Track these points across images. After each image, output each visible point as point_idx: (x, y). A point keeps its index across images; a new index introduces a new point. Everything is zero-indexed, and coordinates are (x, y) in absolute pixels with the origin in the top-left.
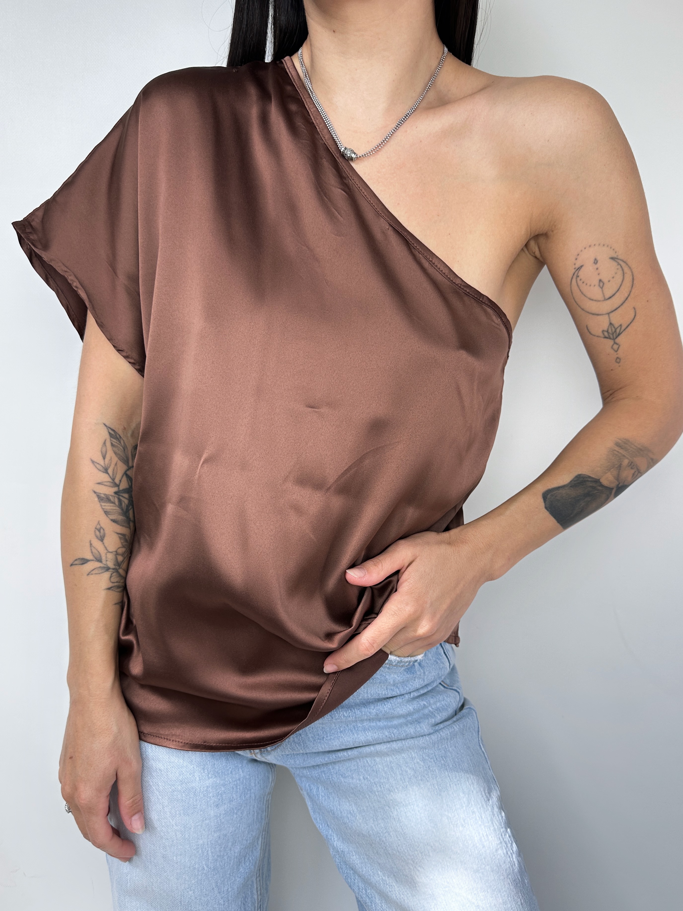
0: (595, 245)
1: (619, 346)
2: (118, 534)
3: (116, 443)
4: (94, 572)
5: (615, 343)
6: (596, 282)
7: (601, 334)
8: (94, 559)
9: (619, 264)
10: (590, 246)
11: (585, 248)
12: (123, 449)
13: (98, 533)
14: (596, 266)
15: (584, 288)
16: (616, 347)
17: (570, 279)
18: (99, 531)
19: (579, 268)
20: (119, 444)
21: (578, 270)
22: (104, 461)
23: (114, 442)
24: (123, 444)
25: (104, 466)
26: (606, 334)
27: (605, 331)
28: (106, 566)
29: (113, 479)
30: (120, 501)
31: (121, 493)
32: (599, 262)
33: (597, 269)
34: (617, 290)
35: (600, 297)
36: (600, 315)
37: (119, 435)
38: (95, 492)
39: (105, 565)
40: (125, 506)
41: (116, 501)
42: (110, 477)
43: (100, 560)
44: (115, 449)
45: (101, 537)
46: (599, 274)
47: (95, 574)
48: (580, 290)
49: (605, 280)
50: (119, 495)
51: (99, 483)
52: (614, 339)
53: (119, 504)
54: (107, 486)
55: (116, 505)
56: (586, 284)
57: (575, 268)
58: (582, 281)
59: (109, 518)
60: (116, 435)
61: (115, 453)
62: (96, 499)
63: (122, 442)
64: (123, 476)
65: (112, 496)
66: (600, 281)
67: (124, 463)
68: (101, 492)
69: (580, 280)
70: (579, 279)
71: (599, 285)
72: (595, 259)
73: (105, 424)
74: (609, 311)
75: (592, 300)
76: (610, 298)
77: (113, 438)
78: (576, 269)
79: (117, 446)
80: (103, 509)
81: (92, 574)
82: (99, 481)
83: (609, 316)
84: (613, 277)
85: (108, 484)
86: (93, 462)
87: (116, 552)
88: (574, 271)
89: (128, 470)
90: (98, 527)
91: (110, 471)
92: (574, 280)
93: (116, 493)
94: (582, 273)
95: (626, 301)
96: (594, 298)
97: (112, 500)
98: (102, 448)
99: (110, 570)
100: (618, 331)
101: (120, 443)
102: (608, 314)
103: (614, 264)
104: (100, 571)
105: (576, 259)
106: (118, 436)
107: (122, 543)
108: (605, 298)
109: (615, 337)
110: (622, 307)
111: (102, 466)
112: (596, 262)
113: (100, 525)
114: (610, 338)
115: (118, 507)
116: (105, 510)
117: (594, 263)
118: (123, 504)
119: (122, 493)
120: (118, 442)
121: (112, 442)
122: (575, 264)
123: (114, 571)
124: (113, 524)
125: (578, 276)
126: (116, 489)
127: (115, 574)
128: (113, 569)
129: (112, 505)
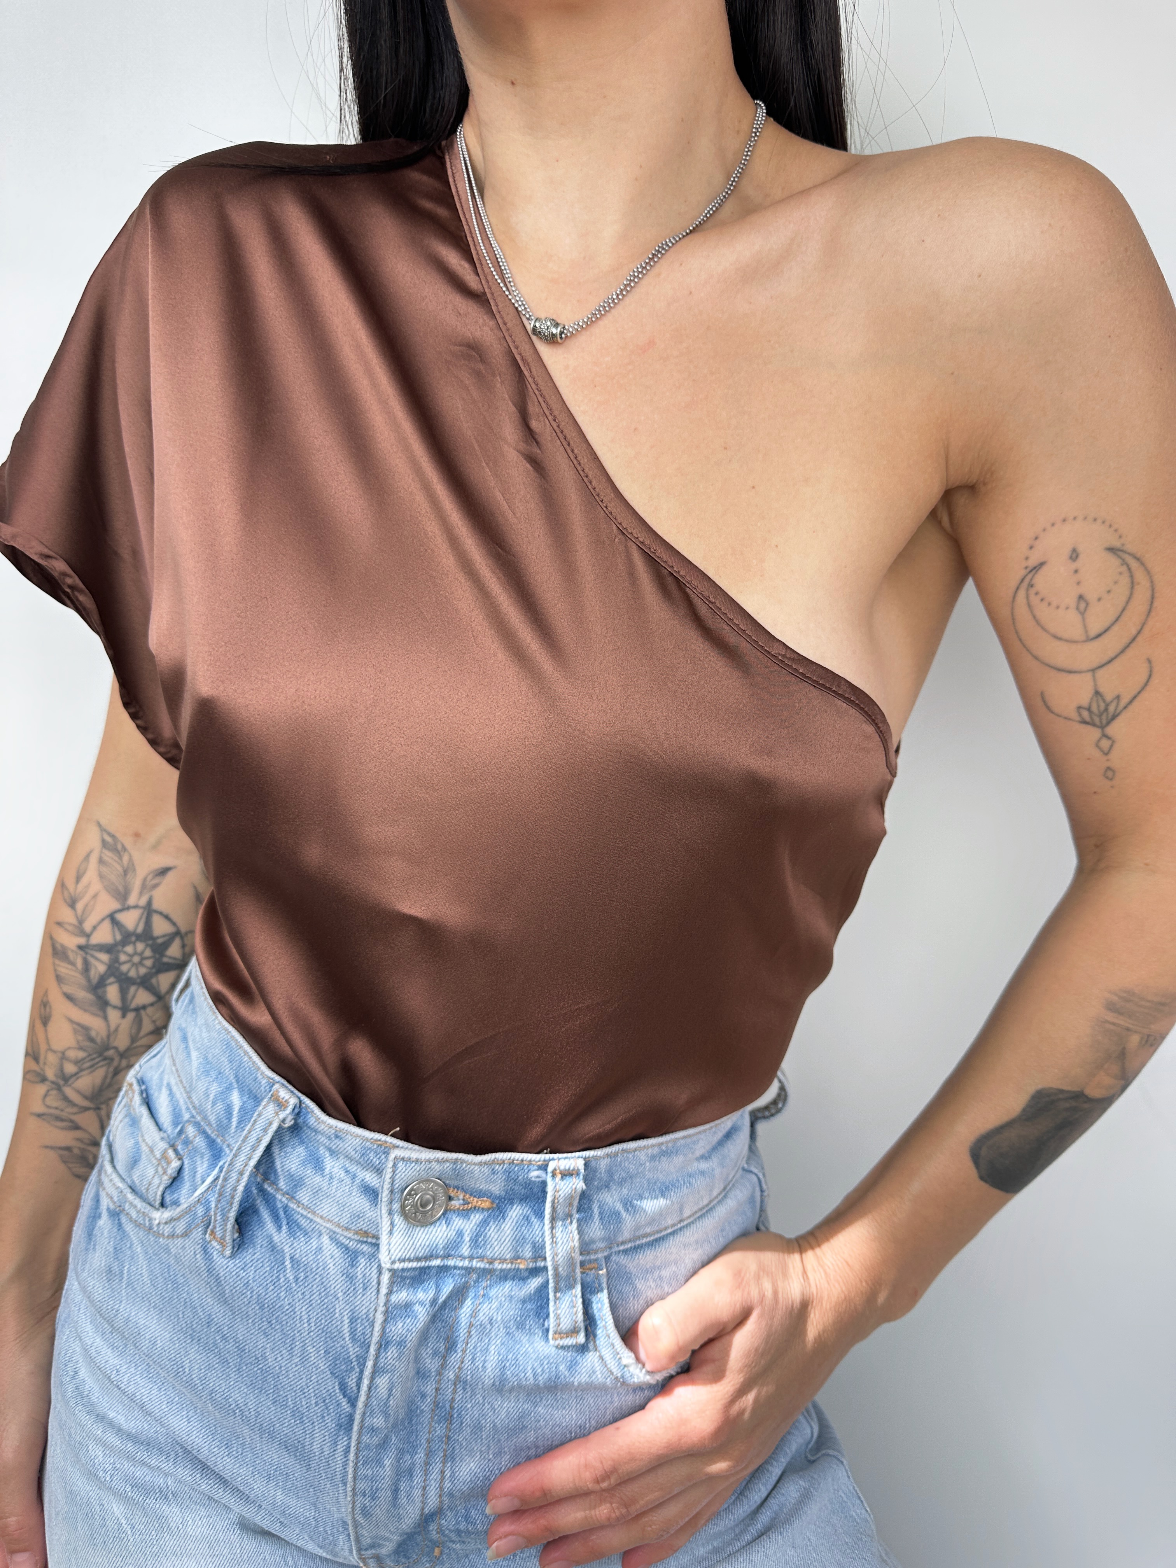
0: (1075, 518)
1: (1114, 742)
2: (73, 1023)
3: (112, 858)
5: (1105, 736)
6: (1070, 600)
7: (1074, 715)
9: (1124, 563)
10: (1064, 520)
11: (1053, 525)
12: (123, 873)
13: (43, 1009)
14: (1074, 566)
15: (1043, 612)
16: (1105, 744)
17: (1013, 589)
18: (45, 1007)
19: (1035, 568)
20: (117, 863)
21: (1034, 572)
22: (76, 887)
24: (125, 863)
25: (72, 896)
26: (1085, 714)
27: (1084, 708)
28: (42, 1072)
29: (83, 923)
30: (88, 964)
31: (93, 950)
32: (1081, 557)
33: (1076, 571)
34: (1113, 618)
35: (1077, 633)
36: (1075, 672)
37: (122, 846)
38: (51, 937)
39: (41, 1069)
40: (98, 975)
41: (79, 962)
42: (79, 918)
44: (104, 869)
45: (45, 1017)
46: (1078, 583)
48: (1034, 617)
49: (1091, 597)
50: (88, 953)
51: (58, 924)
52: (1102, 727)
53: (84, 969)
54: (68, 930)
55: (79, 970)
56: (1049, 604)
57: (1026, 568)
58: (1039, 597)
59: (62, 989)
60: (114, 843)
61: (101, 876)
62: (51, 950)
63: (125, 858)
64: (103, 920)
65: (73, 953)
66: (1081, 597)
67: (114, 897)
68: (58, 940)
69: (1037, 594)
70: (1032, 591)
71: (1077, 608)
72: (1074, 550)
73: (98, 824)
74: (1095, 665)
75: (1060, 639)
76: (1099, 636)
78: (1029, 570)
79: (111, 865)
80: (55, 970)
82: (60, 920)
83: (1094, 676)
84: (1109, 592)
85: (71, 930)
86: (62, 884)
88: (1023, 572)
89: (120, 911)
90: (45, 999)
91: (80, 906)
92: (1022, 594)
93: (82, 949)
94: (1041, 580)
95: (1133, 645)
96: (1065, 636)
97: (72, 960)
98: (80, 864)
100: (1112, 708)
101: (121, 857)
102: (1093, 670)
103: (1114, 561)
104: (34, 1080)
105: (1031, 548)
106: (119, 847)
107: (78, 1040)
108: (1087, 636)
109: (1104, 722)
110: (1123, 657)
111: (70, 894)
112: (1074, 555)
113: (47, 997)
114: (1094, 725)
115: (82, 974)
116: (58, 976)
117: (1071, 558)
118: (94, 971)
119: (95, 950)
120: (115, 858)
122: (1027, 558)
123: (53, 1086)
124: (68, 1003)
125: (1031, 586)
126: (82, 941)
127: (54, 1092)
128: (52, 1082)
129: (70, 966)
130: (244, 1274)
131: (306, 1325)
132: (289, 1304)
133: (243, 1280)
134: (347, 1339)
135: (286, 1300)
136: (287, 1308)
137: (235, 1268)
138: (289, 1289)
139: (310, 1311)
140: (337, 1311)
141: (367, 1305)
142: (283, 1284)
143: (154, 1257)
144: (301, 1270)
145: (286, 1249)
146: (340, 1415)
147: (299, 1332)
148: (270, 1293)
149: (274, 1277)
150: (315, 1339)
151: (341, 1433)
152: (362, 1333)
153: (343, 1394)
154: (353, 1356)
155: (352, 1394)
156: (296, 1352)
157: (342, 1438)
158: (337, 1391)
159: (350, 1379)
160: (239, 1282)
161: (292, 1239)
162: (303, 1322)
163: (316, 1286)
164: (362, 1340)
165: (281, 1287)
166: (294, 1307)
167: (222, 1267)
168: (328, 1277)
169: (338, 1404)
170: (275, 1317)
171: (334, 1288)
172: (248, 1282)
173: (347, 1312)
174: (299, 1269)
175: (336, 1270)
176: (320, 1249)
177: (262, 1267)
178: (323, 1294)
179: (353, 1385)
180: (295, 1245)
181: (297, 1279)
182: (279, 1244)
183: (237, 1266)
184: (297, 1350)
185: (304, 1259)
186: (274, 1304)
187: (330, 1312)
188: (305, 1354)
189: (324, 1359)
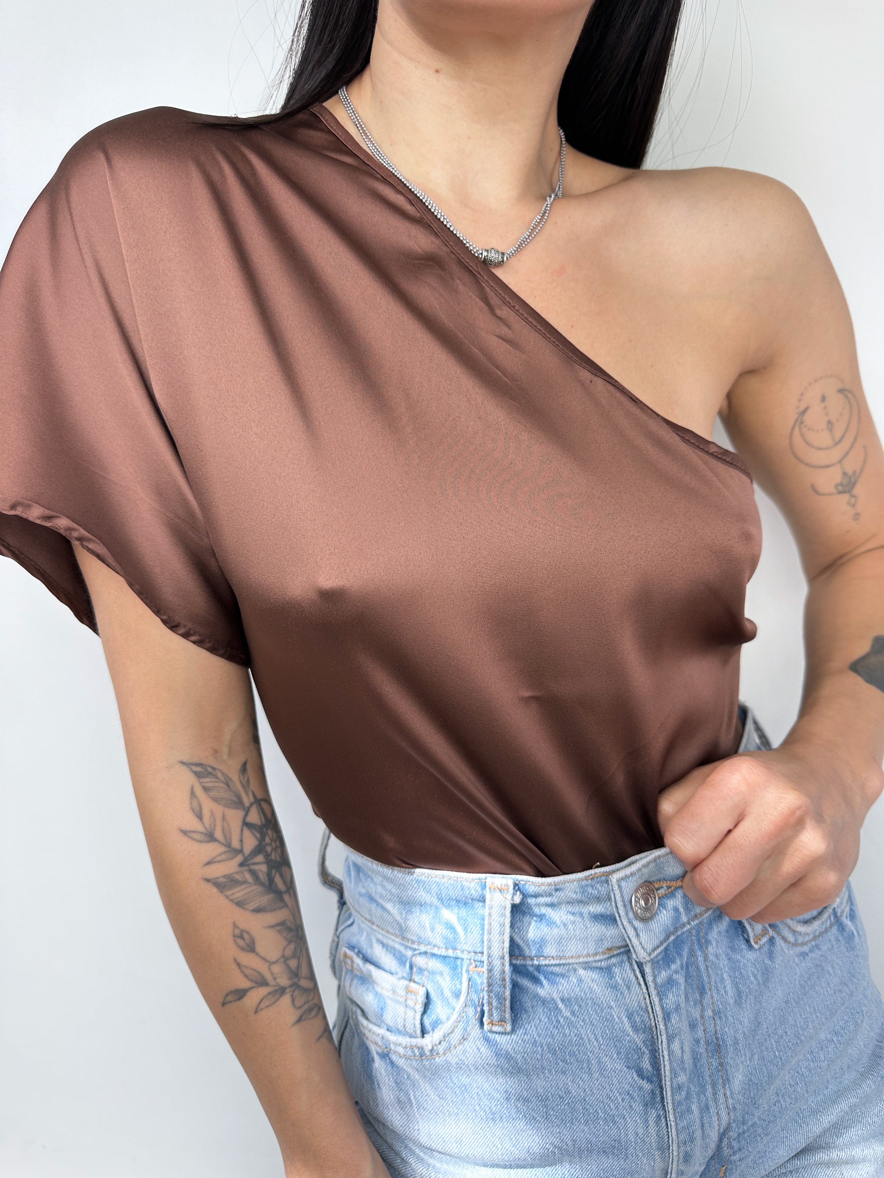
0: (821, 378)
1: (856, 498)
2: (272, 927)
3: (211, 782)
4: (263, 1005)
5: (851, 496)
7: (834, 490)
8: (253, 984)
9: (846, 397)
10: (816, 380)
11: (810, 384)
12: (226, 787)
13: (240, 942)
14: (824, 405)
16: (852, 500)
17: (791, 427)
18: (241, 937)
19: (803, 412)
20: (217, 782)
22: (203, 823)
23: (208, 782)
24: (222, 778)
25: (205, 832)
26: (840, 488)
27: (839, 484)
28: (277, 988)
29: (228, 845)
30: (253, 873)
31: (250, 859)
32: (826, 399)
33: (825, 408)
34: (845, 429)
37: (211, 767)
38: (208, 880)
39: (275, 986)
40: (265, 876)
41: (248, 877)
42: (222, 844)
43: (263, 983)
44: (213, 793)
45: (248, 945)
46: (827, 414)
47: (267, 1007)
48: (805, 440)
49: (834, 420)
50: (248, 865)
51: (208, 863)
52: (850, 492)
53: (253, 879)
54: (222, 861)
55: (250, 883)
58: (807, 428)
59: (247, 909)
60: (206, 770)
61: (216, 800)
62: (215, 890)
63: (220, 775)
64: (242, 830)
65: (237, 873)
66: (829, 422)
67: (235, 808)
68: (218, 875)
69: (805, 426)
70: (803, 426)
71: (828, 429)
72: (823, 396)
73: (182, 763)
74: (840, 458)
76: (840, 441)
77: (203, 777)
78: (799, 414)
79: (214, 787)
80: (232, 901)
81: (262, 1009)
82: (207, 859)
83: (841, 465)
84: (841, 415)
85: (223, 857)
86: (185, 833)
87: (283, 956)
88: (796, 416)
89: (246, 815)
90: (237, 932)
91: (218, 834)
92: (796, 429)
93: (242, 865)
95: (856, 441)
97: (240, 879)
98: (191, 803)
99: (287, 991)
100: (853, 479)
101: (217, 778)
102: (840, 461)
103: (842, 397)
104: (273, 1000)
105: (800, 400)
106: (209, 769)
107: (285, 938)
108: (835, 443)
109: (850, 488)
110: (853, 448)
111: (201, 833)
112: (823, 399)
113: (238, 928)
114: (845, 492)
115: (255, 885)
116: (236, 901)
118: (261, 875)
119: (252, 858)
120: (214, 780)
121: (204, 784)
122: (798, 407)
123: (293, 988)
124: (260, 916)
125: (802, 423)
126: (239, 858)
127: (296, 992)
128: (291, 986)
129: (243, 887)
130: (528, 1037)
131: (595, 1043)
132: (575, 1036)
133: (530, 1042)
134: (631, 1034)
135: (572, 1033)
136: (575, 1039)
137: (519, 1037)
138: (571, 1024)
139: (594, 1030)
140: (615, 1017)
141: (636, 999)
142: (564, 1023)
143: (433, 1077)
144: (573, 1004)
145: (555, 996)
146: (644, 1097)
147: (591, 1052)
148: (557, 1038)
149: (554, 1023)
150: (606, 1050)
151: (649, 1110)
152: (641, 1022)
153: (642, 1078)
154: (640, 1044)
155: (649, 1073)
156: (594, 1070)
157: (651, 1113)
158: (636, 1079)
159: (644, 1062)
160: (528, 1045)
161: (555, 986)
162: (591, 1043)
163: (590, 1009)
164: (643, 1027)
165: (564, 1027)
166: (580, 1036)
167: (508, 1043)
168: (597, 995)
169: (641, 1088)
170: (567, 1053)
171: (606, 1001)
172: (535, 1041)
173: (623, 1013)
174: (572, 1004)
175: (600, 988)
176: (580, 981)
177: (540, 1022)
178: (599, 1011)
179: (648, 1066)
180: (560, 989)
181: (573, 1013)
182: (547, 996)
183: (520, 1034)
184: (595, 1068)
185: (572, 995)
186: (563, 1043)
187: (610, 1021)
188: (602, 1066)
189: (618, 1060)
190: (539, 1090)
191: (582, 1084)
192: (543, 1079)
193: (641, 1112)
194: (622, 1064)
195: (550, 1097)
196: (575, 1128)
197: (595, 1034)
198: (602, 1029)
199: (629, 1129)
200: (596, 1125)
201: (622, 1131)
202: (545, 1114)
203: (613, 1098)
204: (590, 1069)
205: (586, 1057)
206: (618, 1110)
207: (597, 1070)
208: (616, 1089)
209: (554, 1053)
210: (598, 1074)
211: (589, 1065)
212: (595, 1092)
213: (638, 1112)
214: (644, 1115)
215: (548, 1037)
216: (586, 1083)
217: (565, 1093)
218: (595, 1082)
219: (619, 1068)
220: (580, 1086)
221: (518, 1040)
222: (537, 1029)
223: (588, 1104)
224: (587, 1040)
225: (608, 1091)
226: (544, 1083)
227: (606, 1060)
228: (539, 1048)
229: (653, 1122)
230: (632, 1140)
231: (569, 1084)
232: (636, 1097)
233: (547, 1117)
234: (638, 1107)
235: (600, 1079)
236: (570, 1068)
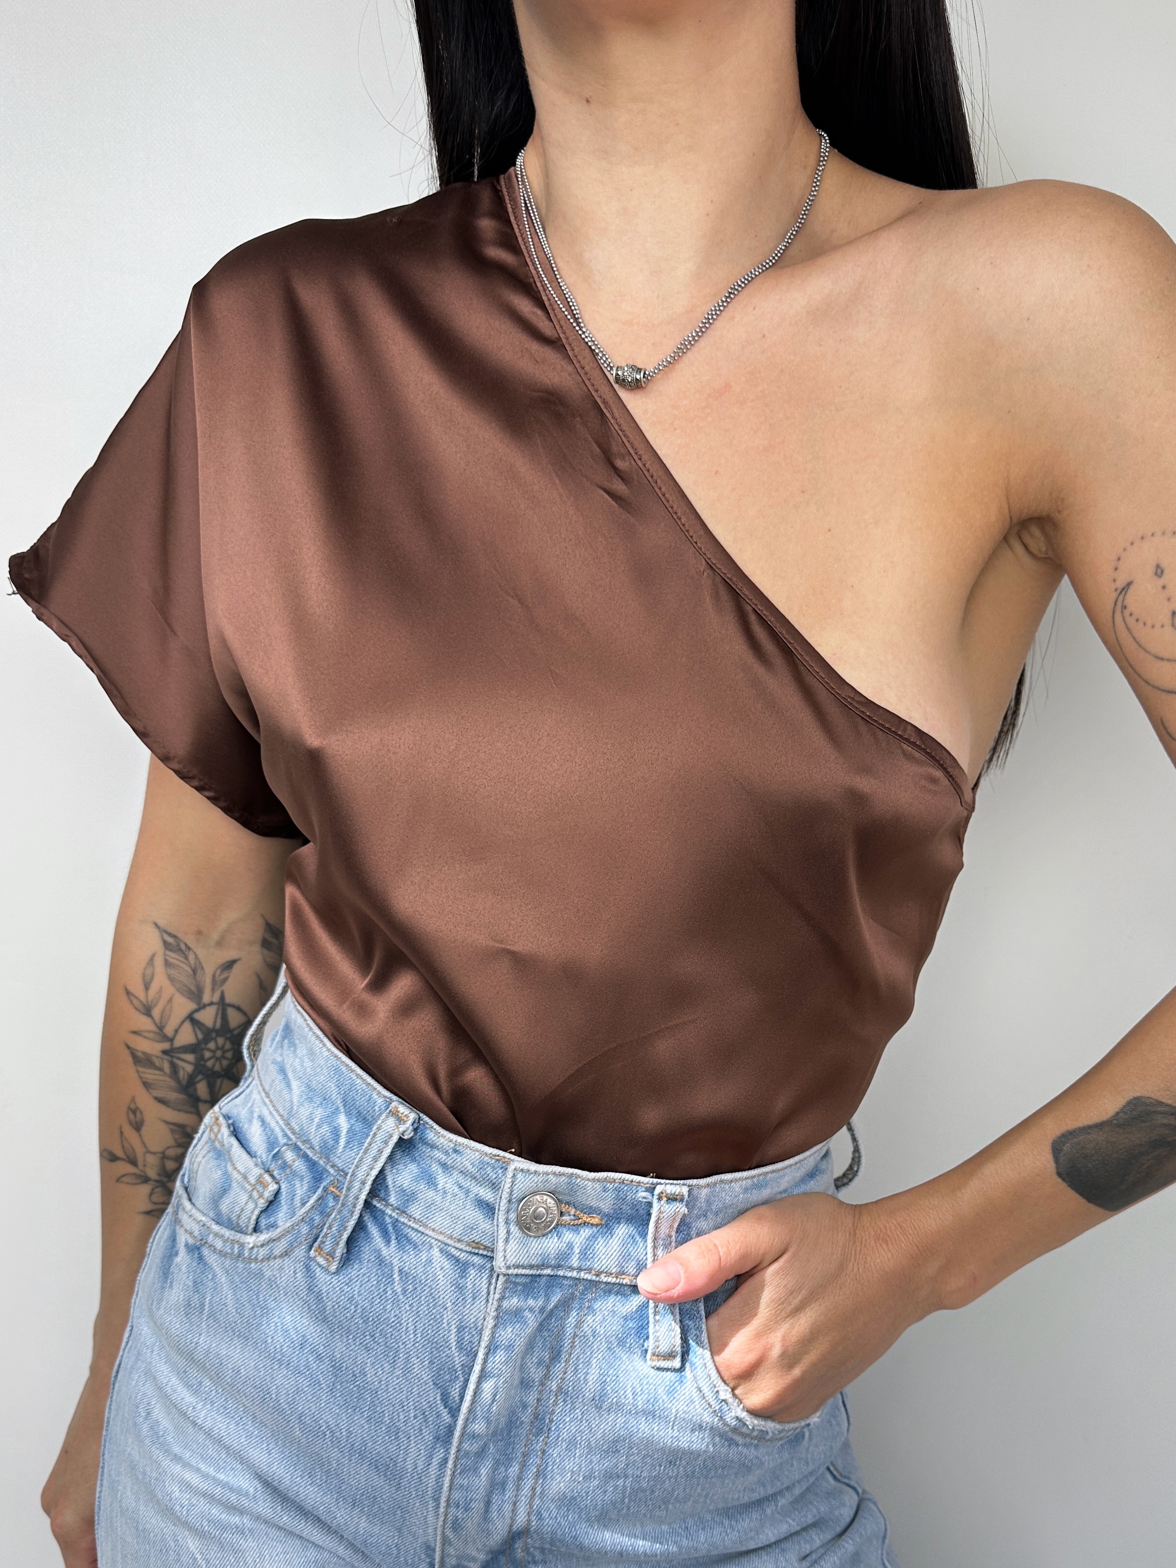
0: (1153, 534)
2: (169, 1123)
3: (178, 959)
4: (125, 1180)
6: (1166, 618)
8: (124, 1158)
10: (1143, 537)
11: (1133, 543)
12: (191, 973)
13: (131, 1116)
14: (1161, 582)
15: (1141, 633)
17: (1111, 609)
18: (134, 1113)
19: (1123, 589)
20: (184, 963)
21: (1125, 591)
22: (147, 992)
23: (174, 958)
24: (192, 962)
25: (145, 1003)
28: (143, 1174)
29: (162, 1028)
30: (174, 1066)
31: (177, 1052)
32: (1164, 573)
33: (1162, 588)
37: (186, 945)
38: (128, 1048)
39: (142, 1171)
40: (186, 1076)
41: (167, 1066)
42: (155, 1023)
43: (134, 1163)
44: (172, 972)
45: (136, 1123)
46: (1166, 600)
47: (127, 1184)
48: (1134, 638)
50: (173, 1056)
51: (134, 1032)
53: (171, 1072)
54: (148, 1038)
55: (166, 1073)
56: (1145, 624)
57: (1116, 590)
58: (1133, 617)
59: (150, 1093)
60: (178, 945)
61: (171, 979)
62: (130, 1059)
63: (191, 958)
64: (184, 1022)
65: (158, 1057)
66: (1174, 614)
67: (190, 999)
68: (140, 1049)
69: (1131, 615)
70: (1126, 612)
71: (1172, 625)
72: (1158, 567)
73: (156, 925)
75: (1161, 658)
77: (171, 950)
78: (1119, 591)
79: (178, 966)
80: (141, 1077)
81: (122, 1182)
82: (136, 1029)
85: (150, 1035)
86: (128, 995)
87: (163, 1153)
88: (1115, 593)
89: (198, 1010)
90: (132, 1106)
91: (156, 1012)
92: (1118, 613)
93: (166, 1053)
94: (1132, 601)
96: (1163, 655)
97: (157, 1064)
98: (145, 969)
99: (150, 1182)
101: (186, 958)
104: (133, 1182)
105: (1117, 569)
106: (183, 947)
107: (175, 1138)
111: (141, 1001)
112: (1159, 572)
113: (135, 1104)
115: (171, 1077)
116: (144, 1080)
117: (1157, 574)
118: (182, 1072)
119: (180, 1052)
120: (182, 959)
121: (168, 958)
122: (1115, 579)
123: (158, 1184)
124: (160, 1106)
125: (1125, 605)
126: (166, 1046)
127: (159, 1189)
128: (156, 1181)
129: (157, 1072)
130: (349, 1289)
131: (412, 1336)
132: (395, 1316)
133: (347, 1295)
134: (453, 1348)
135: (393, 1312)
136: (393, 1320)
137: (339, 1284)
138: (395, 1301)
139: (416, 1322)
140: (445, 1321)
141: (475, 1314)
142: (390, 1297)
144: (410, 1282)
145: (395, 1262)
146: (439, 1427)
147: (403, 1344)
148: (376, 1307)
149: (381, 1290)
150: (420, 1350)
151: (438, 1446)
152: (470, 1342)
153: (444, 1405)
154: (458, 1366)
155: (454, 1404)
156: (398, 1365)
157: (439, 1451)
158: (439, 1402)
159: (453, 1389)
160: (343, 1297)
161: (401, 1252)
162: (408, 1334)
163: (424, 1297)
164: (469, 1349)
165: (388, 1300)
166: (399, 1319)
167: (325, 1283)
168: (438, 1287)
169: (439, 1416)
170: (379, 1330)
171: (443, 1298)
172: (352, 1297)
173: (455, 1321)
174: (408, 1282)
175: (445, 1281)
176: (429, 1261)
177: (368, 1281)
178: (431, 1305)
179: (456, 1395)
180: (404, 1258)
181: (404, 1291)
182: (387, 1258)
183: (342, 1281)
184: (400, 1363)
185: (413, 1272)
186: (380, 1317)
187: (437, 1322)
188: (409, 1366)
189: (428, 1369)
190: (336, 1354)
191: (381, 1372)
192: (345, 1344)
193: (429, 1443)
194: (429, 1377)
195: (344, 1368)
196: (356, 1418)
197: (415, 1327)
198: (426, 1325)
199: (410, 1455)
200: (378, 1428)
201: (402, 1452)
202: (331, 1384)
203: (405, 1408)
204: (394, 1361)
205: (396, 1346)
206: (405, 1425)
207: (402, 1367)
208: (413, 1400)
209: (366, 1322)
210: (401, 1371)
211: (395, 1356)
212: (390, 1390)
213: (426, 1441)
214: (431, 1448)
215: (367, 1301)
216: (385, 1374)
217: (360, 1372)
218: (395, 1379)
219: (425, 1379)
220: (378, 1374)
221: (336, 1286)
222: (361, 1286)
223: (378, 1399)
224: (404, 1328)
225: (404, 1397)
226: (344, 1349)
227: (415, 1362)
228: (353, 1307)
229: (437, 1462)
230: (409, 1470)
231: (368, 1365)
232: (430, 1423)
233: (332, 1389)
234: (429, 1437)
235: (401, 1379)
236: (375, 1348)
